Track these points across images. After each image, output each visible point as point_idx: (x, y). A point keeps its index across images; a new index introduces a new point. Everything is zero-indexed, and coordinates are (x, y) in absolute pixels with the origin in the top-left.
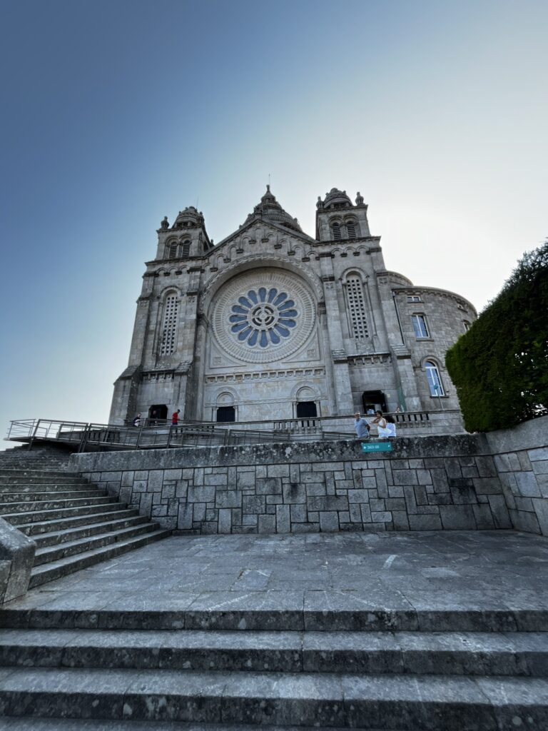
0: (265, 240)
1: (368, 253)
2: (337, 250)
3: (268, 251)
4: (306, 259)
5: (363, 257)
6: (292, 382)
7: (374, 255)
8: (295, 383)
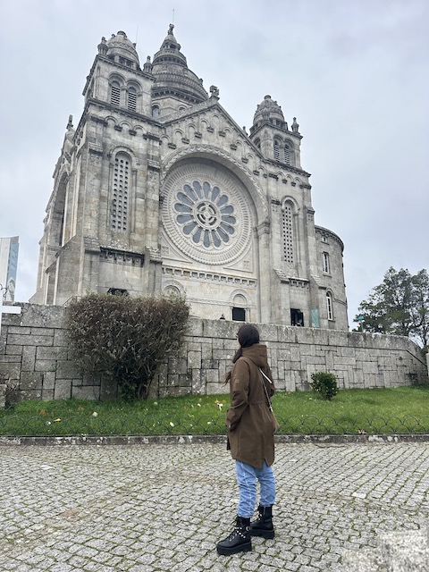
0: (222, 134)
1: (301, 187)
2: (281, 174)
3: (225, 149)
4: (256, 173)
5: (297, 188)
6: (231, 288)
7: (305, 190)
8: (233, 289)
